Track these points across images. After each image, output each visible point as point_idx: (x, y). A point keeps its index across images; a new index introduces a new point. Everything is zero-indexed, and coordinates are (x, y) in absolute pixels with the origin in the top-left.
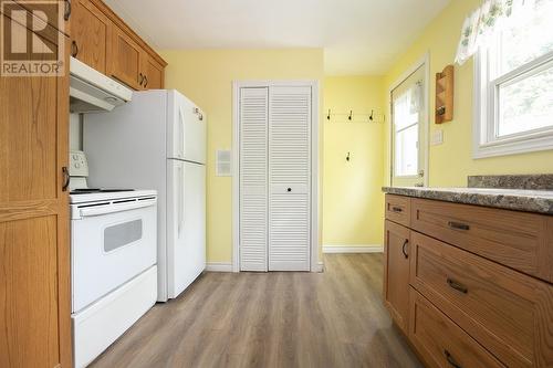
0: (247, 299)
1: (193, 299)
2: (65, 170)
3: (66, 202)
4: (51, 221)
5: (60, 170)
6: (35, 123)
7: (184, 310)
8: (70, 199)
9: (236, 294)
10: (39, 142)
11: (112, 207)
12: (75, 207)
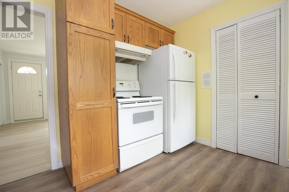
0: (212, 167)
1: (181, 156)
2: (114, 89)
3: (115, 102)
4: (109, 109)
5: (112, 89)
6: (102, 72)
7: (174, 160)
8: (117, 100)
9: (206, 162)
10: (104, 79)
11: (137, 105)
12: (119, 104)
